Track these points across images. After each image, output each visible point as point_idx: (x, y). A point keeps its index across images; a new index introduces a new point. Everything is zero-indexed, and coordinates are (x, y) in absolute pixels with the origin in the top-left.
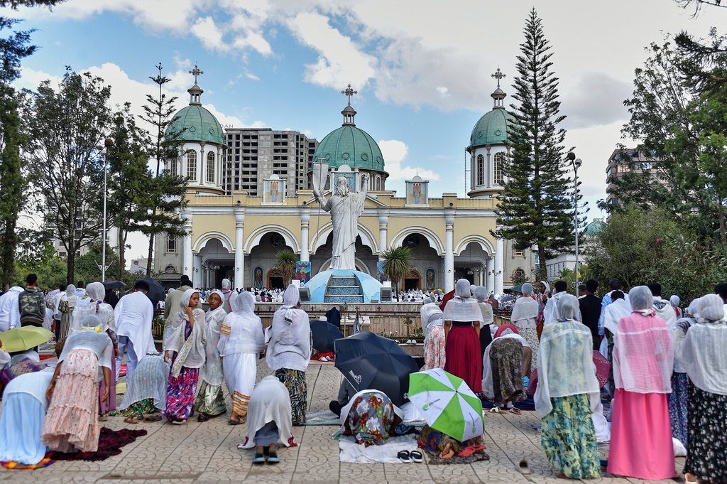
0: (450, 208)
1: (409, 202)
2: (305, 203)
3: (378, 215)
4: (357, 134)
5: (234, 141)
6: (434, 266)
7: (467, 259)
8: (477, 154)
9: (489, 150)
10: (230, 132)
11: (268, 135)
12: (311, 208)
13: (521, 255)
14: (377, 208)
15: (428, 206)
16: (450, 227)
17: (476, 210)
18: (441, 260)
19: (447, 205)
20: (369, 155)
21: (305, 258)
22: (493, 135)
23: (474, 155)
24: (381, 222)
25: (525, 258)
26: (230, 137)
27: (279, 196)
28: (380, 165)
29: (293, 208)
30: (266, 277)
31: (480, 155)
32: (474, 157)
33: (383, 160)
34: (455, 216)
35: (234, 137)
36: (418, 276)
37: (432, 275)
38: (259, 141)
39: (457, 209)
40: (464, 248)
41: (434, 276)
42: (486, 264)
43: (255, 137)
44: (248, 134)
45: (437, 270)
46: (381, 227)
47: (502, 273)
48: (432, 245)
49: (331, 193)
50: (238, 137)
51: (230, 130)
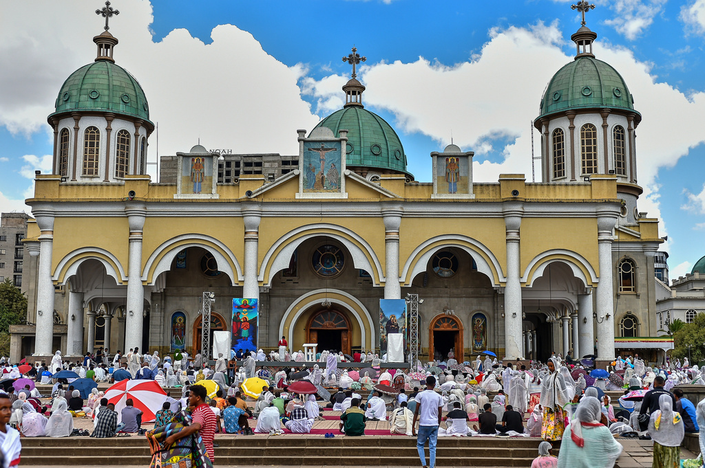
0: (514, 201)
1: (439, 192)
2: (249, 193)
3: (382, 215)
4: (365, 118)
5: (233, 169)
6: (486, 307)
7: (545, 296)
8: (551, 129)
9: (572, 120)
10: (228, 159)
11: (274, 162)
12: (263, 204)
13: (632, 292)
14: (380, 203)
15: (473, 197)
16: (513, 235)
17: (560, 203)
18: (497, 296)
19: (507, 195)
20: (383, 147)
21: (251, 293)
22: (577, 96)
23: (547, 130)
24: (388, 227)
25: (638, 296)
26: (228, 164)
27: (206, 182)
28: (400, 163)
29: (229, 203)
30: (191, 329)
31: (556, 130)
32: (547, 134)
33: (404, 157)
34: (523, 215)
35: (233, 164)
36: (457, 325)
37: (481, 323)
38: (263, 169)
39: (526, 203)
40: (540, 273)
41: (485, 325)
42: (579, 304)
43: (259, 164)
44: (250, 161)
45: (491, 312)
46: (389, 237)
47: (612, 318)
48: (482, 267)
49: (298, 176)
50: (238, 164)
51: (228, 156)
